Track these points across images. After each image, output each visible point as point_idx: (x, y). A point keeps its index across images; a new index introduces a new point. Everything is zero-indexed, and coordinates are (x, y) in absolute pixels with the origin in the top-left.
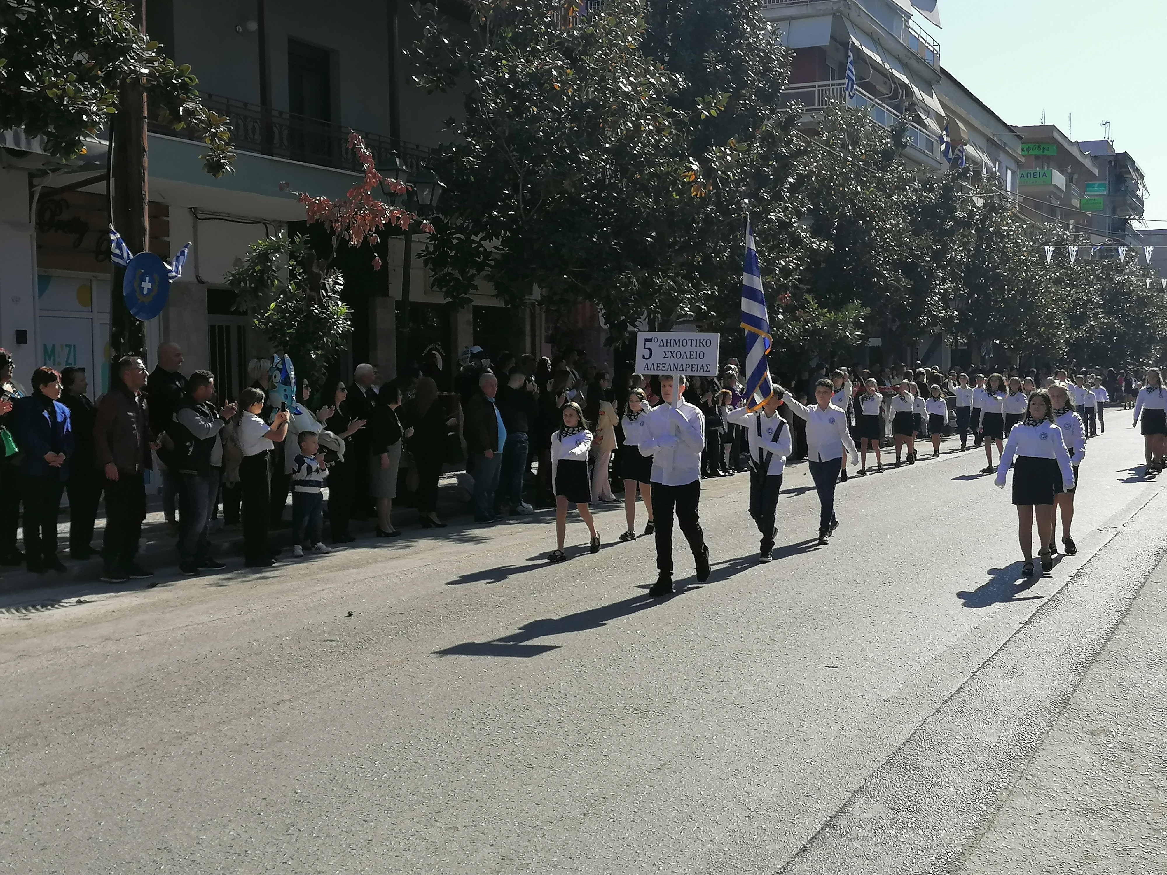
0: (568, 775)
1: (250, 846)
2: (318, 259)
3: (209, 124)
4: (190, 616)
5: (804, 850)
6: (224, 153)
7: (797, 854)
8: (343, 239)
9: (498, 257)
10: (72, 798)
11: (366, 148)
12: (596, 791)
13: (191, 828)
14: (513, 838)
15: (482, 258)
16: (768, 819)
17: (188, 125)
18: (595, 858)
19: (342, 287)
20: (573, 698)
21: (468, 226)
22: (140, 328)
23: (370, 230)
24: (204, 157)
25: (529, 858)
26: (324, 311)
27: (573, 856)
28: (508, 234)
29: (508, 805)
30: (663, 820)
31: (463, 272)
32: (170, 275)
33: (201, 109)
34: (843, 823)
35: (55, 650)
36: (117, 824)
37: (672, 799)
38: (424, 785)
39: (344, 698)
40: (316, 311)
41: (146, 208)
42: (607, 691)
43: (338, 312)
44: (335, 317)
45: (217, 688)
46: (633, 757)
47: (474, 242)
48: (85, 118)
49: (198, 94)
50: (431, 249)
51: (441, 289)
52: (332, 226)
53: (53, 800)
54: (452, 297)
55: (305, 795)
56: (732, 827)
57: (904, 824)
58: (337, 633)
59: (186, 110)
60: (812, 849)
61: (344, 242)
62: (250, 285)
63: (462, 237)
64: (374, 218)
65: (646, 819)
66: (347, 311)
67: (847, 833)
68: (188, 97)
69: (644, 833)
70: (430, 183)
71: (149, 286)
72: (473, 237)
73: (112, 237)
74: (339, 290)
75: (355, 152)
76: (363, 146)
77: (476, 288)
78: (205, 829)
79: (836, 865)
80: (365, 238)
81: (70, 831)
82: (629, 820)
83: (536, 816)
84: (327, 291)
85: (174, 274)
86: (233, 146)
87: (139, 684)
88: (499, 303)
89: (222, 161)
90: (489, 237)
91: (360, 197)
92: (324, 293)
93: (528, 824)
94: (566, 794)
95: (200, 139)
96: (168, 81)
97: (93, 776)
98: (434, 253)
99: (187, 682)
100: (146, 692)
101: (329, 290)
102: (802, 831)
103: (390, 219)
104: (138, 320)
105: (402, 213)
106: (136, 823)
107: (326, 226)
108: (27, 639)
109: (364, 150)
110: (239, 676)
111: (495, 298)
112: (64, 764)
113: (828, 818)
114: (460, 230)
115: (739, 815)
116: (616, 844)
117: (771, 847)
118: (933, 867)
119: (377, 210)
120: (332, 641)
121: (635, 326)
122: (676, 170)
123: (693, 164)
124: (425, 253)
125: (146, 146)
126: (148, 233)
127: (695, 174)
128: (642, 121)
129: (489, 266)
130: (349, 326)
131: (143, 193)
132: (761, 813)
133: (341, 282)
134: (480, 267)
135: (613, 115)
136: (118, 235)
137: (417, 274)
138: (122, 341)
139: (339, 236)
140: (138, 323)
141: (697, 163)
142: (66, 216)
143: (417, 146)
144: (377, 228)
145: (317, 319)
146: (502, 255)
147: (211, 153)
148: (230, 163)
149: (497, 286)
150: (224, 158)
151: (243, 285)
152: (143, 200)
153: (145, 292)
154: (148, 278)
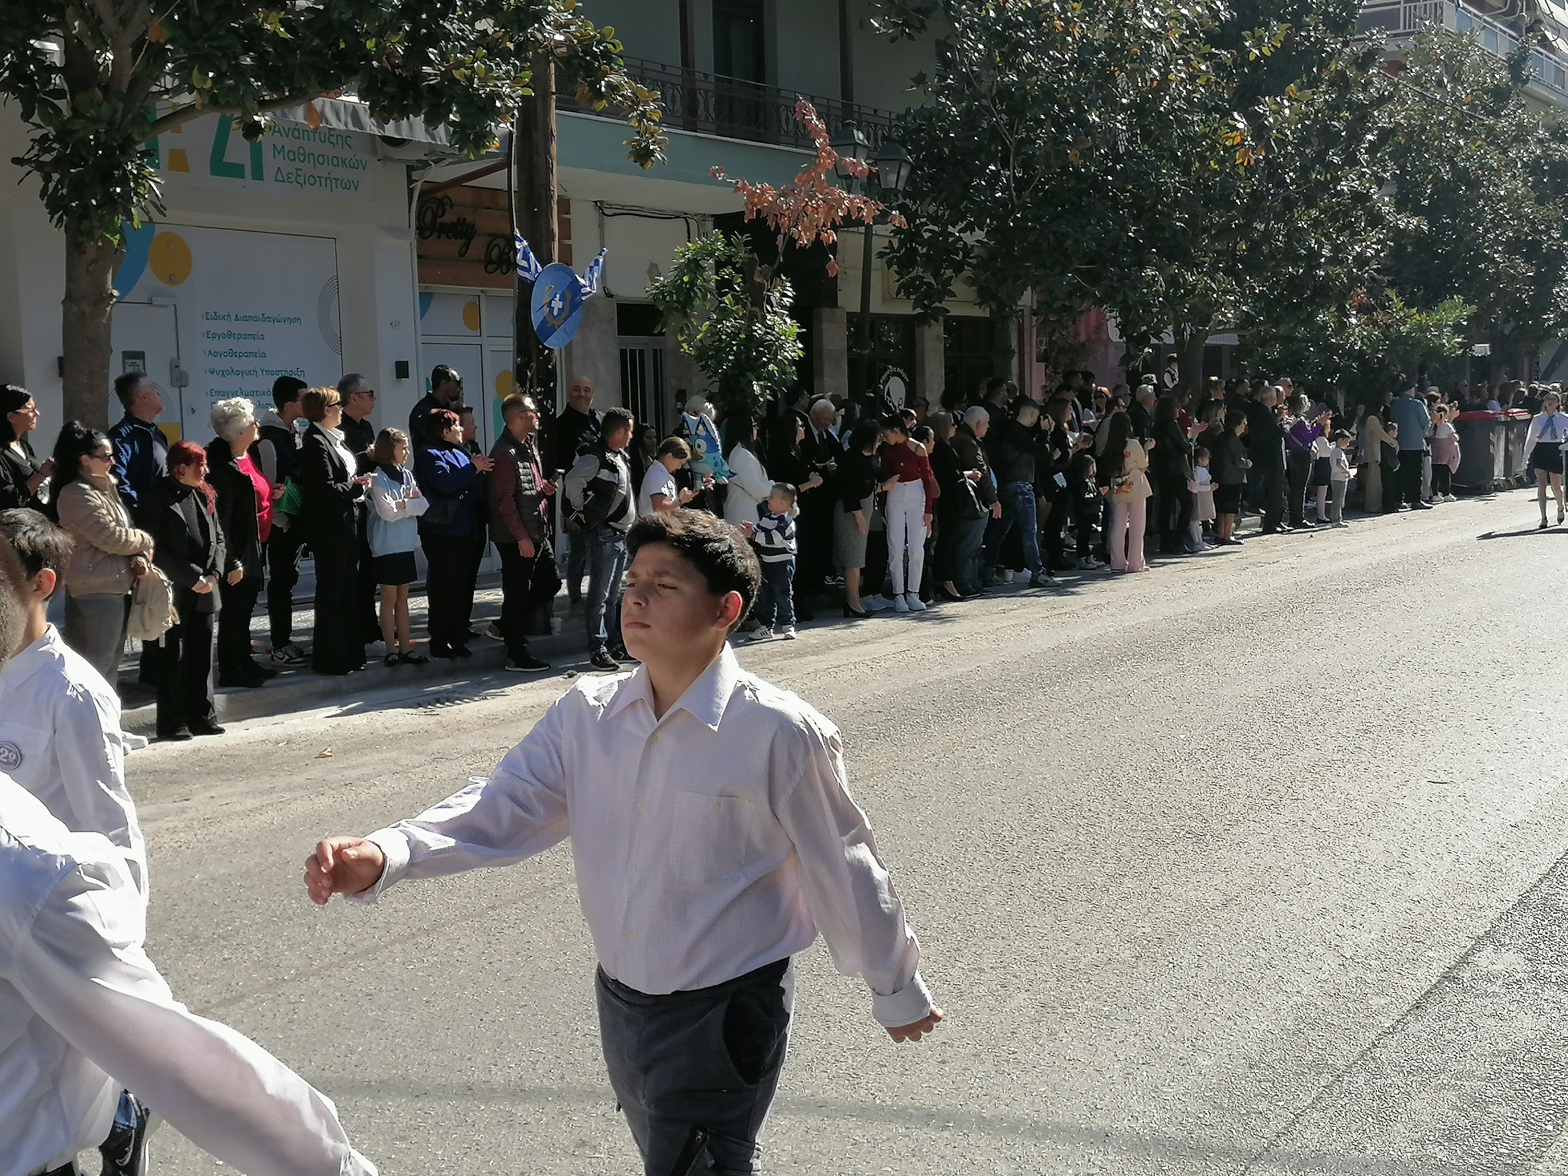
0: (1111, 911)
2: (760, 265)
3: (636, 101)
5: (1418, 1006)
6: (653, 136)
7: (1409, 1011)
8: (791, 238)
9: (982, 253)
11: (818, 120)
12: (1148, 930)
14: (1052, 983)
15: (961, 255)
16: (1368, 967)
17: (611, 102)
18: (1155, 1009)
19: (791, 301)
21: (943, 214)
22: (549, 358)
23: (824, 225)
24: (630, 143)
26: (770, 331)
27: (1128, 1005)
28: (995, 222)
29: (1041, 944)
30: (1235, 967)
31: (936, 275)
32: (583, 291)
33: (626, 82)
34: (1466, 975)
35: (474, 752)
37: (1244, 942)
40: (759, 332)
41: (555, 207)
42: (1149, 811)
43: (786, 331)
44: (783, 338)
47: (951, 234)
48: (498, 103)
49: (622, 65)
50: (896, 245)
51: (908, 297)
52: (776, 222)
54: (924, 307)
56: (1323, 977)
57: (1544, 980)
59: (609, 85)
60: (1428, 1006)
61: (792, 241)
62: (678, 300)
63: (936, 228)
64: (829, 210)
66: (798, 330)
67: (1472, 987)
68: (611, 69)
70: (897, 159)
72: (950, 229)
73: (518, 245)
74: (788, 304)
75: (804, 125)
76: (814, 117)
77: (953, 294)
79: (1458, 1028)
80: (818, 235)
81: (533, 960)
82: (1193, 966)
83: (1078, 958)
84: (772, 306)
85: (588, 289)
86: (665, 126)
88: (983, 312)
89: (651, 147)
90: (970, 228)
91: (811, 183)
92: (769, 307)
93: (1069, 967)
94: (1111, 933)
96: (587, 50)
98: (899, 250)
101: (775, 304)
102: (1413, 984)
103: (849, 211)
104: (547, 348)
105: (865, 202)
107: (769, 223)
108: (439, 738)
109: (815, 121)
111: (977, 306)
112: (511, 883)
113: (1447, 969)
114: (933, 219)
115: (1331, 962)
117: (1376, 1002)
119: (834, 200)
121: (1161, 339)
122: (1216, 130)
123: (1239, 122)
124: (888, 251)
125: (554, 128)
126: (557, 239)
127: (1241, 134)
128: (1171, 67)
129: (969, 265)
130: (800, 349)
131: (552, 188)
132: (1359, 961)
133: (789, 294)
134: (958, 268)
135: (1133, 61)
136: (525, 243)
137: (876, 278)
138: (529, 373)
139: (785, 235)
140: (547, 351)
141: (1244, 120)
142: (449, 217)
143: (875, 111)
144: (833, 222)
145: (761, 342)
146: (985, 249)
147: (638, 138)
148: (661, 150)
149: (980, 292)
150: (654, 143)
151: (668, 299)
152: (551, 197)
153: (555, 313)
154: (558, 296)
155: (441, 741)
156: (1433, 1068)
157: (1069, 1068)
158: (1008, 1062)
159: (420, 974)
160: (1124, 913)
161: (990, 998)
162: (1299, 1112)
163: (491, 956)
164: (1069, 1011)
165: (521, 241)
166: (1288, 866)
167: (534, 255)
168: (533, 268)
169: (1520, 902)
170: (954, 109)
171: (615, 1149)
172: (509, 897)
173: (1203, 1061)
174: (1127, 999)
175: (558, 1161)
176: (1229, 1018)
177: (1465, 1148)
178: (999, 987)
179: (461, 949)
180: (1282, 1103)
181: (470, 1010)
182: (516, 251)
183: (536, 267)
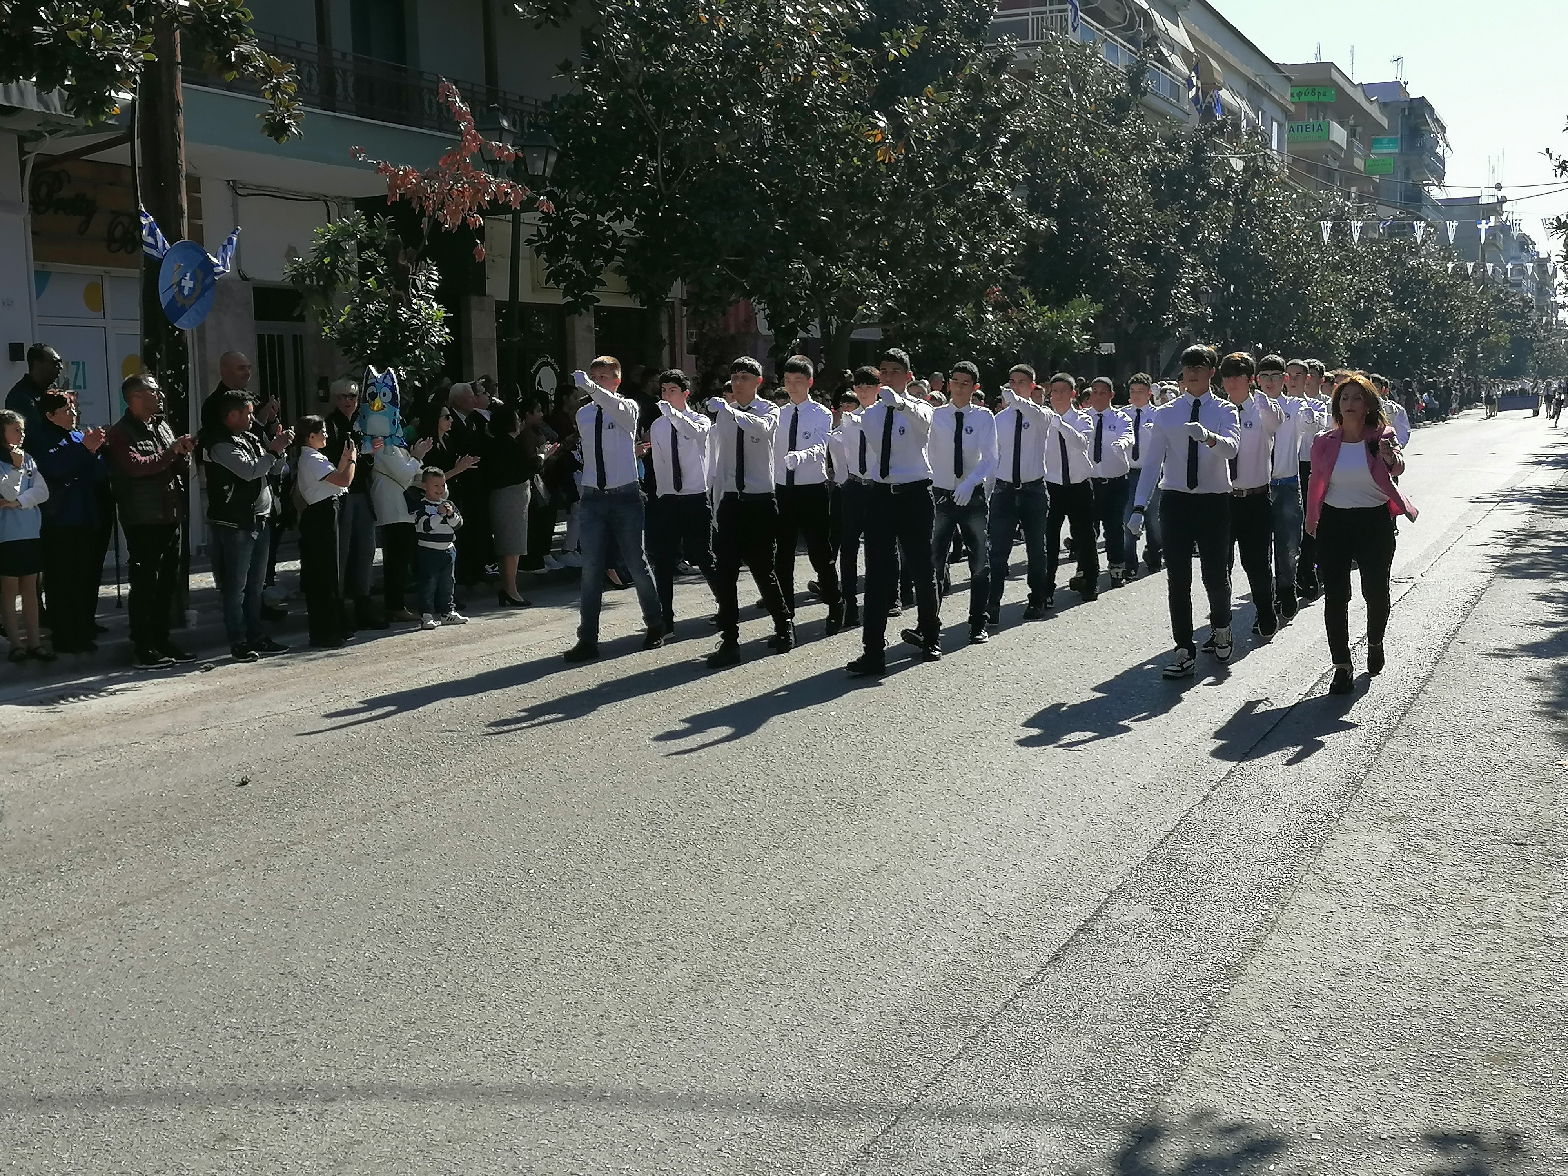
0: (765, 881)
2: (405, 248)
3: (269, 72)
4: (266, 705)
5: (1056, 958)
6: (288, 110)
7: (1048, 963)
8: (436, 221)
9: (632, 243)
11: (462, 102)
12: (802, 898)
13: (316, 950)
14: (709, 952)
15: (610, 245)
16: (1010, 924)
17: (242, 75)
18: (808, 972)
19: (436, 284)
20: (762, 793)
21: (592, 203)
22: (181, 339)
23: (470, 209)
24: (263, 116)
25: (730, 974)
26: (415, 315)
27: (783, 969)
28: (644, 212)
29: (697, 916)
30: (885, 928)
31: (586, 263)
32: (216, 270)
33: (258, 53)
34: (1100, 927)
35: (102, 748)
36: (224, 947)
37: (894, 904)
38: (593, 896)
39: (478, 798)
40: (405, 316)
41: (184, 182)
42: (802, 784)
43: (432, 316)
44: (430, 322)
45: (317, 790)
46: (842, 858)
47: (601, 223)
48: (118, 68)
49: (253, 33)
50: (544, 232)
51: (558, 286)
52: (421, 205)
54: (573, 295)
56: (969, 935)
58: (457, 722)
59: (239, 54)
60: (1066, 957)
61: (437, 225)
62: (318, 282)
63: (584, 216)
64: (475, 193)
65: (865, 927)
66: (444, 314)
67: (1106, 938)
68: (242, 38)
69: (865, 943)
70: (544, 146)
71: (191, 284)
72: (599, 218)
73: (143, 221)
74: (434, 288)
75: (448, 107)
76: (458, 99)
77: (603, 283)
78: (335, 951)
80: (464, 219)
81: (169, 956)
82: (845, 930)
83: (733, 927)
84: (417, 290)
85: (221, 268)
86: (300, 101)
88: (633, 303)
89: (287, 121)
90: (619, 217)
91: (457, 166)
92: (414, 291)
93: (725, 937)
94: (766, 903)
95: (259, 93)
96: (215, 18)
97: (185, 894)
98: (547, 238)
99: (278, 783)
101: (420, 288)
102: (1052, 937)
103: (496, 195)
104: (178, 330)
105: (511, 187)
106: (247, 945)
107: (413, 205)
108: (63, 735)
109: (459, 104)
110: (342, 775)
111: (627, 296)
112: (144, 880)
113: (1083, 922)
114: (582, 207)
115: (976, 920)
116: (832, 956)
117: (1017, 956)
119: (480, 183)
120: (451, 731)
121: (808, 332)
122: (858, 127)
123: (880, 120)
124: (536, 238)
125: (181, 98)
126: (186, 215)
127: (881, 132)
128: (814, 63)
129: (620, 254)
130: (446, 333)
131: (179, 162)
132: (1001, 918)
133: (436, 278)
134: (608, 257)
135: (777, 56)
136: (151, 219)
137: (524, 266)
138: (158, 356)
139: (430, 217)
140: (177, 332)
141: (884, 119)
142: (67, 192)
143: (521, 98)
144: (480, 206)
145: (407, 326)
146: (635, 239)
147: (272, 111)
148: (298, 125)
149: (630, 282)
150: (289, 117)
151: (308, 282)
152: (179, 172)
153: (186, 293)
154: (188, 275)
155: (65, 738)
156: (1071, 1015)
157: (726, 1033)
158: (665, 1030)
159: (43, 975)
160: (778, 882)
161: (647, 970)
162: (946, 1062)
163: (122, 953)
164: (725, 979)
165: (146, 216)
166: (934, 832)
167: (161, 231)
168: (160, 245)
169: (1148, 857)
170: (601, 99)
171: (258, 1141)
172: (141, 894)
173: (855, 1020)
174: (781, 964)
175: (196, 1157)
176: (880, 978)
177: (1100, 1086)
178: (655, 959)
179: (89, 948)
180: (931, 1055)
181: (99, 1010)
182: (141, 227)
183: (164, 244)
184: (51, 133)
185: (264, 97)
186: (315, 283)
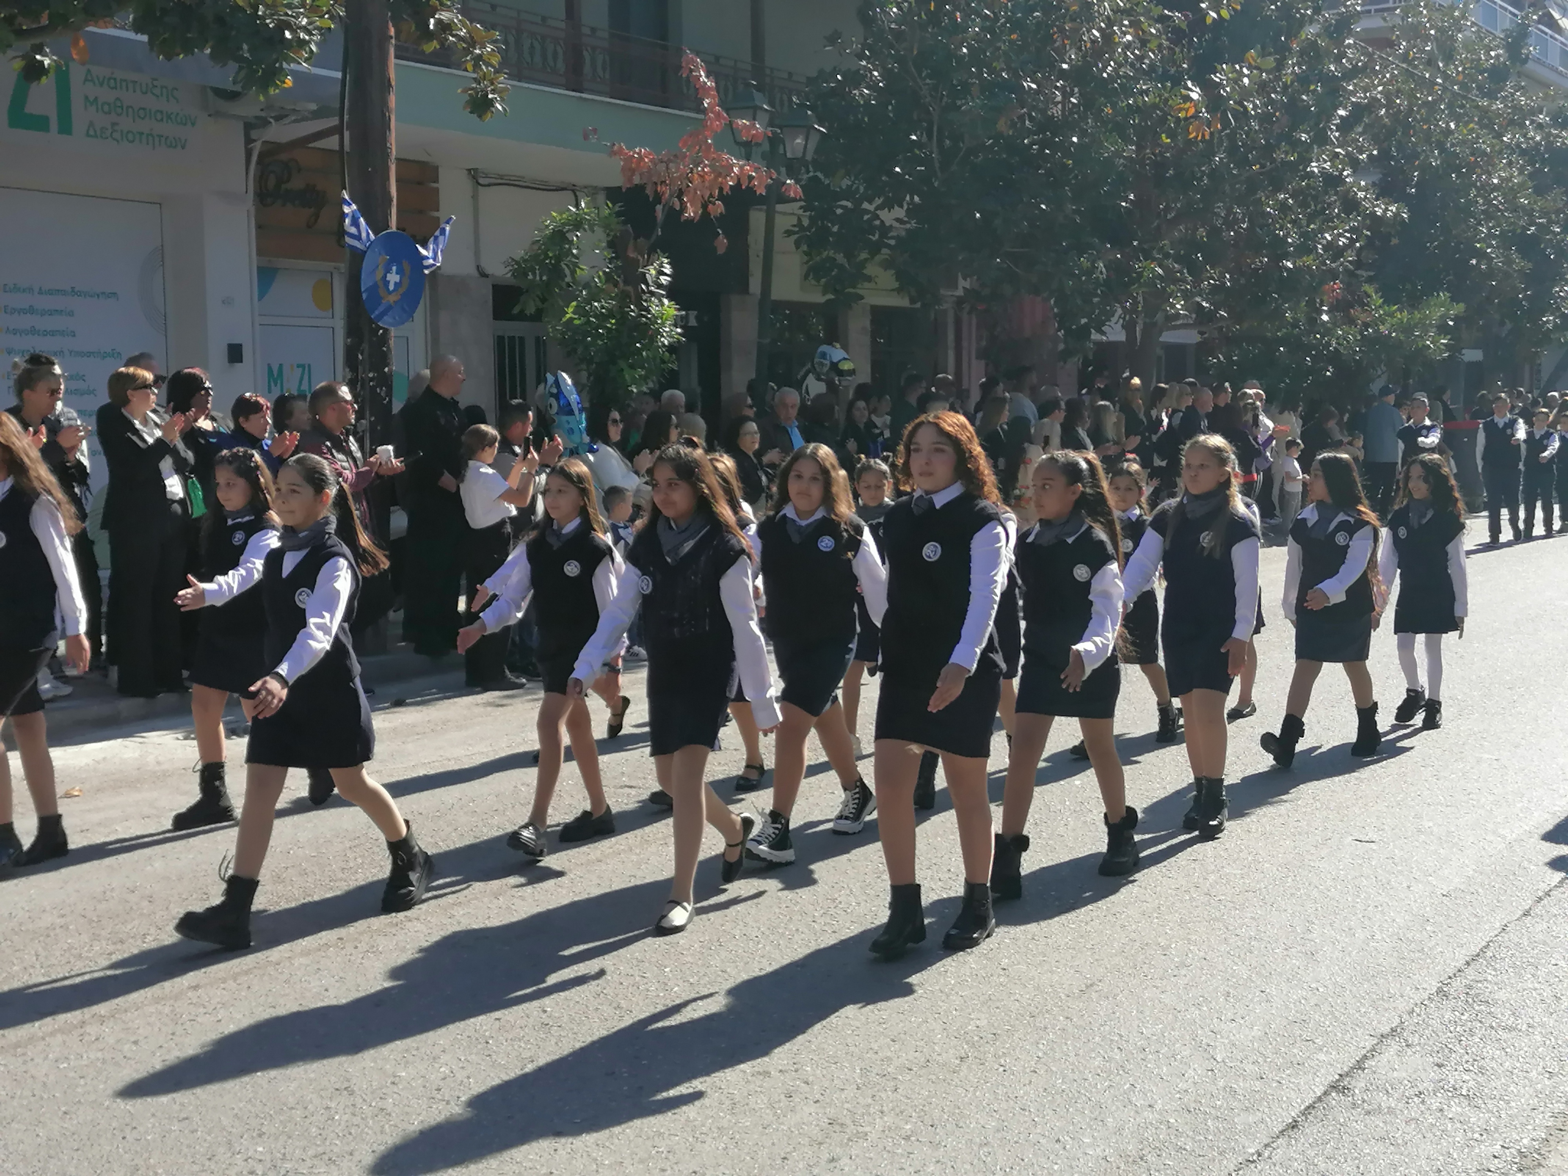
1: (466, 1089)
2: (635, 239)
3: (472, 42)
5: (1294, 1125)
6: (492, 84)
7: (1282, 1132)
8: (672, 208)
9: (903, 233)
10: (231, 1009)
11: (707, 77)
12: (983, 1023)
14: (850, 1092)
15: (877, 236)
16: (1242, 1074)
17: (442, 44)
18: (968, 1127)
19: (669, 279)
21: (858, 188)
22: (384, 340)
23: (711, 196)
24: (465, 91)
25: (870, 1124)
26: (643, 313)
27: (936, 1122)
28: (916, 198)
29: (849, 1041)
30: (1080, 1072)
31: (849, 256)
32: (426, 263)
33: (459, 20)
34: (1359, 1084)
37: (1097, 1039)
40: (633, 314)
41: (393, 168)
43: (663, 314)
44: (659, 321)
47: (867, 212)
48: (288, 34)
50: (806, 222)
51: (818, 281)
52: (656, 190)
53: (205, 1011)
54: (835, 291)
55: (557, 1015)
56: (1185, 1086)
57: (1455, 1089)
59: (439, 22)
60: (1306, 1125)
61: (674, 215)
62: (541, 277)
63: (849, 204)
64: (716, 178)
65: (1054, 1069)
66: (676, 313)
67: (1364, 1101)
68: (442, 4)
69: (1049, 1090)
70: (803, 127)
71: (397, 278)
72: (866, 205)
73: (346, 209)
74: (664, 282)
75: (692, 82)
76: (702, 73)
77: (869, 279)
78: (407, 1062)
79: (1341, 1152)
80: (705, 206)
82: (1028, 1070)
83: (889, 1059)
84: (647, 285)
85: (431, 261)
86: (506, 73)
87: (353, 844)
88: (902, 301)
89: (490, 96)
90: (888, 205)
91: (697, 148)
92: (643, 286)
93: (875, 1071)
95: (460, 66)
97: (266, 978)
98: (809, 229)
100: (360, 856)
101: (651, 283)
102: (1293, 1095)
103: (739, 179)
104: (381, 328)
105: (757, 170)
107: (647, 192)
109: (703, 78)
111: (896, 293)
113: (1337, 1077)
114: (848, 194)
115: (1198, 1067)
116: (1004, 1105)
118: (1496, 1161)
119: (723, 166)
121: (1103, 333)
122: (1167, 100)
123: (1192, 91)
124: (796, 229)
125: (392, 75)
126: (395, 204)
127: (1195, 106)
128: (1115, 28)
129: (888, 246)
130: (678, 334)
131: (388, 145)
132: (1232, 1065)
133: (667, 271)
134: (875, 249)
135: (1073, 20)
136: (354, 207)
137: (778, 260)
138: (360, 357)
139: (664, 206)
140: (381, 331)
141: (1198, 90)
142: (297, 183)
143: (790, 74)
144: (721, 189)
145: (634, 325)
146: (907, 230)
147: (474, 85)
148: (502, 99)
149: (899, 276)
150: (493, 91)
151: (530, 277)
152: (386, 155)
153: (391, 287)
154: (394, 268)
161: (768, 1111)
164: (860, 1129)
165: (349, 205)
167: (365, 220)
168: (364, 235)
170: (876, 73)
174: (937, 1113)
178: (782, 1096)
182: (343, 215)
183: (368, 234)
184: (278, 118)
185: (466, 70)
186: (538, 278)
